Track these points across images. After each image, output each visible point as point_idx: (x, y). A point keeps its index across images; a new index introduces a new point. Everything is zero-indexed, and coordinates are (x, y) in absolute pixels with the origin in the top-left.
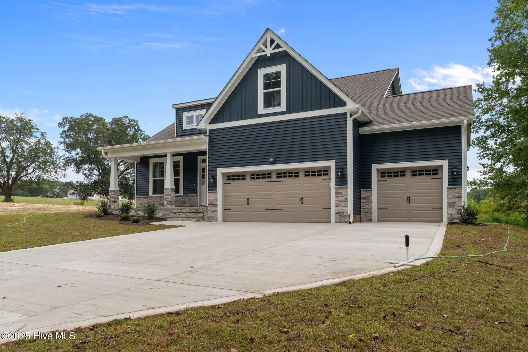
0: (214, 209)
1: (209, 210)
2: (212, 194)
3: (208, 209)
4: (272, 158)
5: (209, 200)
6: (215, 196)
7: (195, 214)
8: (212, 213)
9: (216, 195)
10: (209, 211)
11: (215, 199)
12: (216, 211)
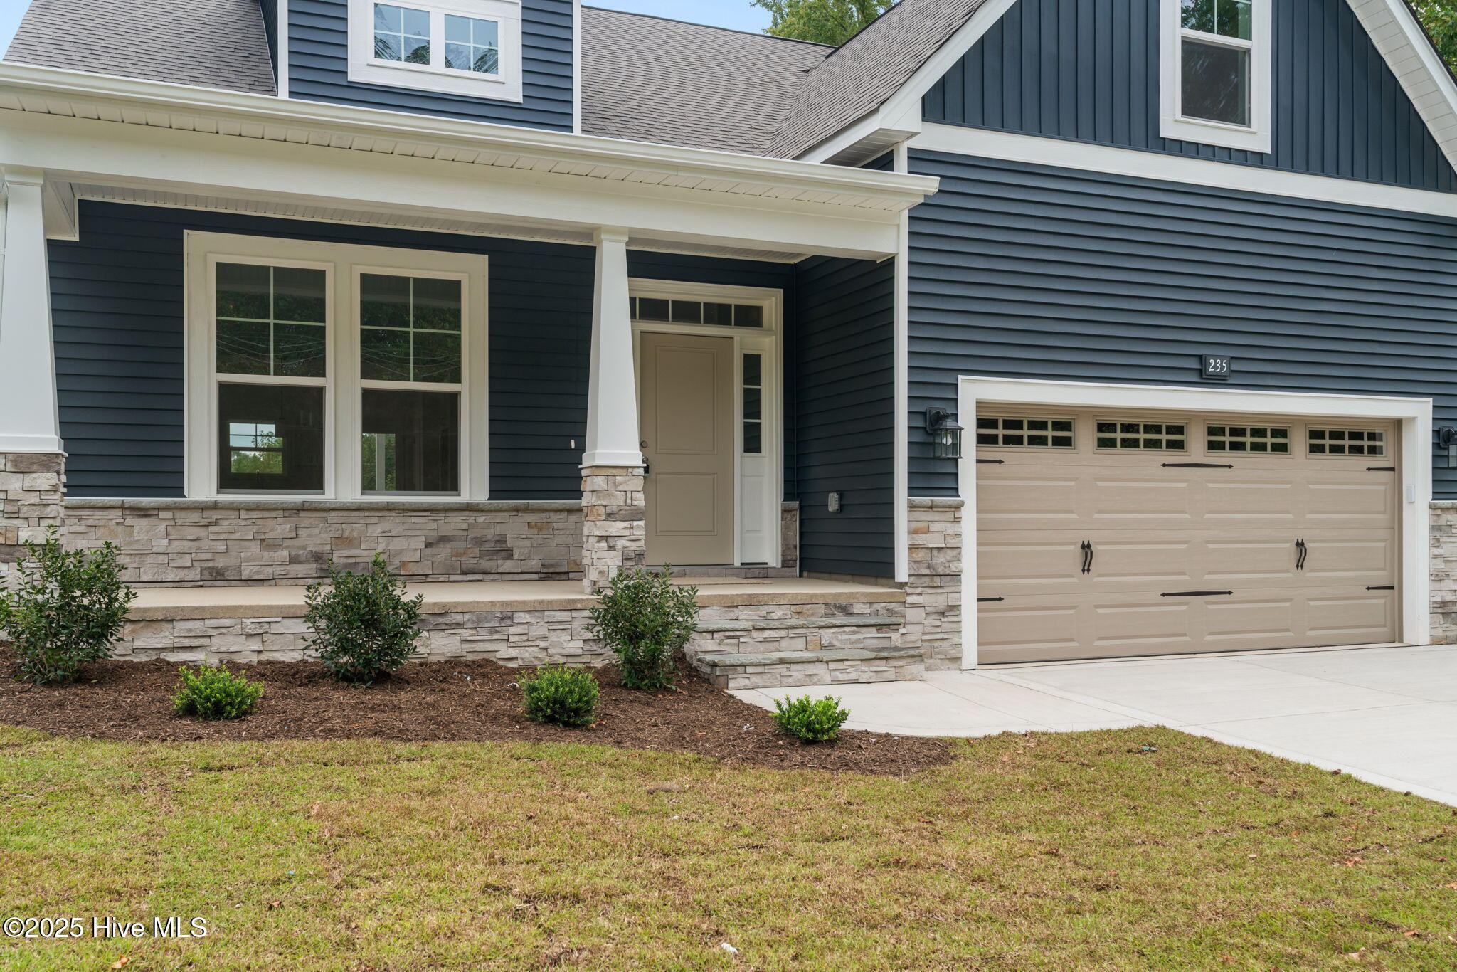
0: (940, 601)
1: (913, 606)
2: (929, 516)
3: (910, 600)
4: (1222, 357)
5: (913, 548)
6: (951, 529)
7: (873, 632)
8: (933, 621)
9: (957, 521)
10: (911, 614)
11: (952, 542)
12: (955, 608)
